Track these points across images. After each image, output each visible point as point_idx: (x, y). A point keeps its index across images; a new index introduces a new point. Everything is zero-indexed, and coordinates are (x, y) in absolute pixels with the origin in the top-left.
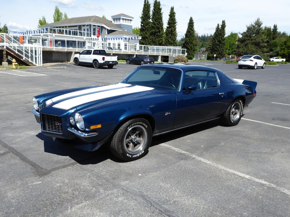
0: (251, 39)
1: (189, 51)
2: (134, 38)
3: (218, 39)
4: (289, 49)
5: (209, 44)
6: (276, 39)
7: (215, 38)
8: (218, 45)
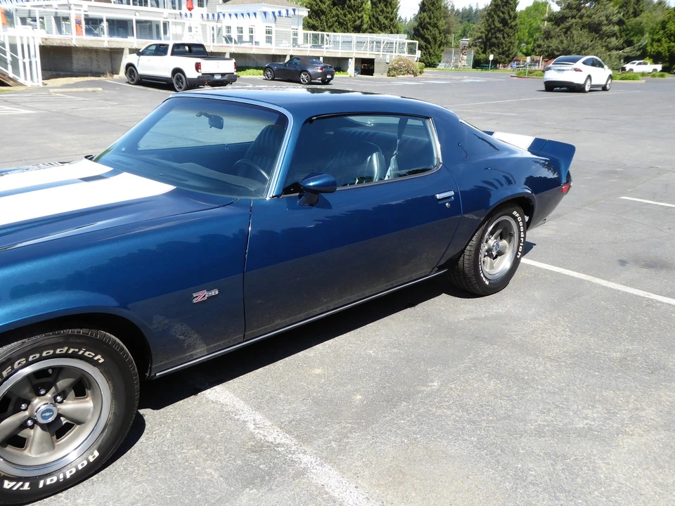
0: (579, 14)
1: (429, 46)
2: (284, 13)
3: (501, 15)
4: (671, 40)
5: (479, 29)
6: (643, 15)
7: (492, 12)
8: (500, 31)
